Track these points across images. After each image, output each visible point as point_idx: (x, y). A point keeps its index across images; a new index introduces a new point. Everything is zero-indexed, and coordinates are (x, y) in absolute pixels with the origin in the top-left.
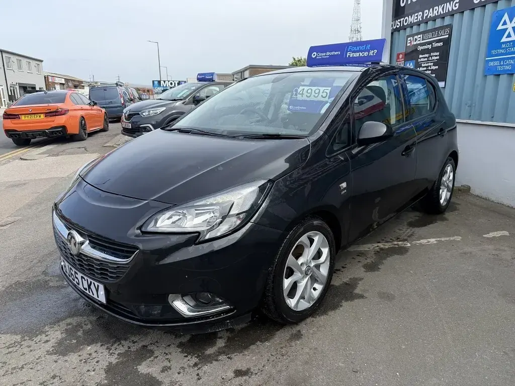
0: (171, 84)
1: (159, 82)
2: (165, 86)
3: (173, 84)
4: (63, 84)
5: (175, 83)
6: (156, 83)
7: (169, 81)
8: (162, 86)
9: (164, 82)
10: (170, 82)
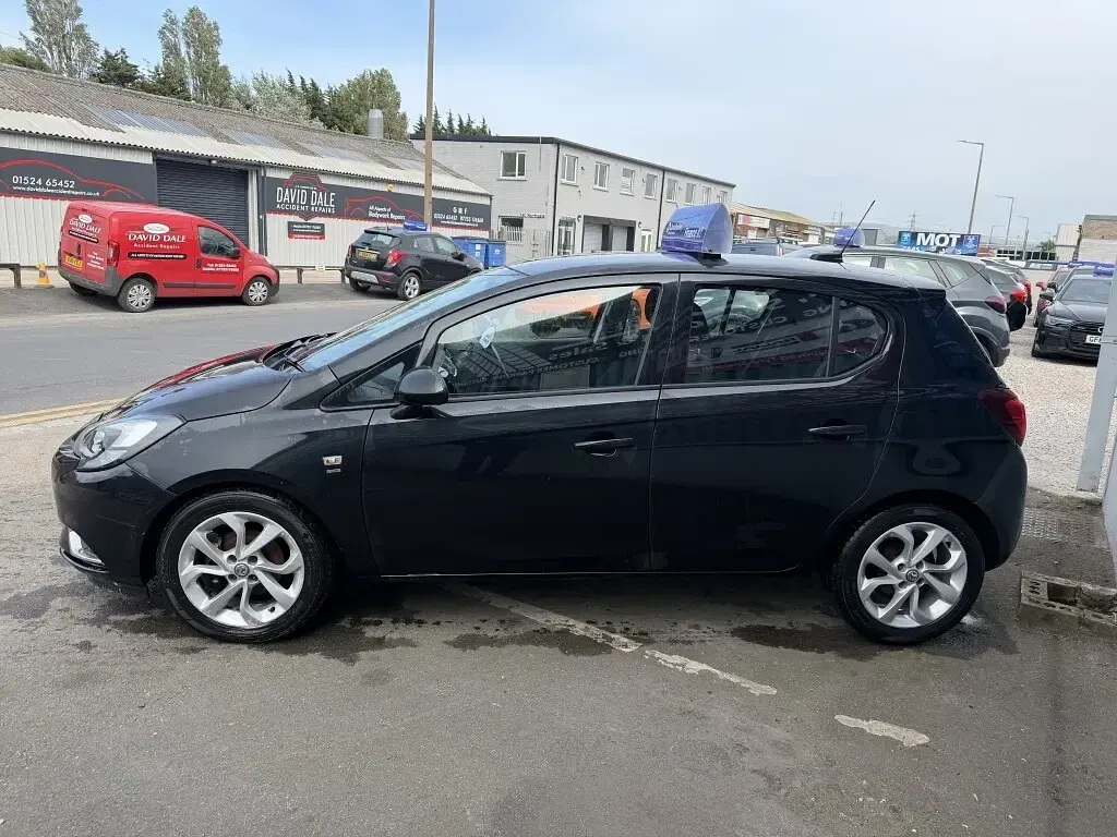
0: (942, 240)
1: (914, 236)
2: (925, 243)
3: (947, 242)
4: (765, 230)
5: (951, 239)
6: (906, 236)
7: (937, 234)
8: (918, 243)
9: (927, 235)
10: (939, 236)
